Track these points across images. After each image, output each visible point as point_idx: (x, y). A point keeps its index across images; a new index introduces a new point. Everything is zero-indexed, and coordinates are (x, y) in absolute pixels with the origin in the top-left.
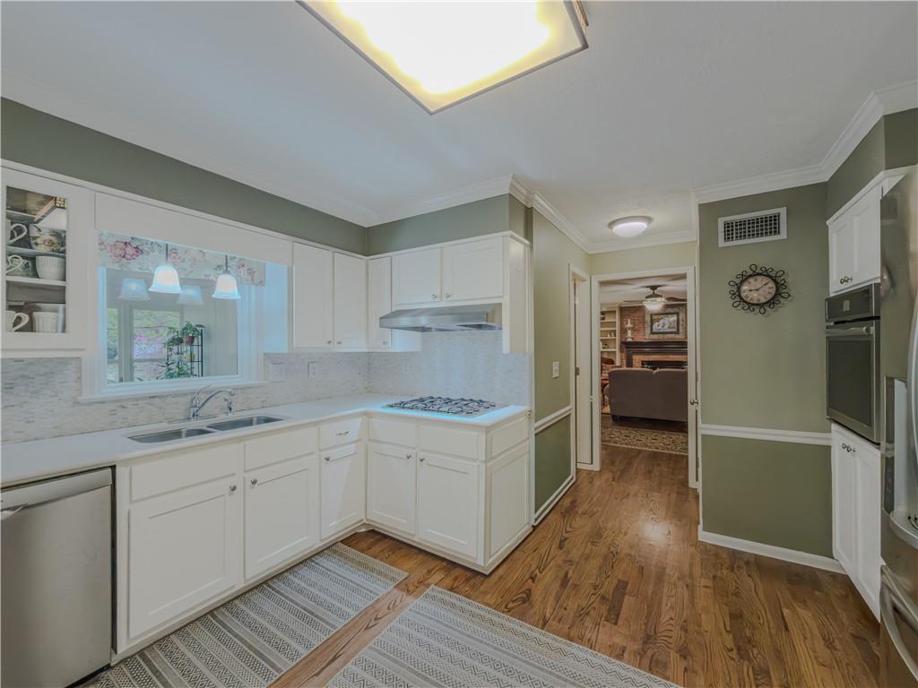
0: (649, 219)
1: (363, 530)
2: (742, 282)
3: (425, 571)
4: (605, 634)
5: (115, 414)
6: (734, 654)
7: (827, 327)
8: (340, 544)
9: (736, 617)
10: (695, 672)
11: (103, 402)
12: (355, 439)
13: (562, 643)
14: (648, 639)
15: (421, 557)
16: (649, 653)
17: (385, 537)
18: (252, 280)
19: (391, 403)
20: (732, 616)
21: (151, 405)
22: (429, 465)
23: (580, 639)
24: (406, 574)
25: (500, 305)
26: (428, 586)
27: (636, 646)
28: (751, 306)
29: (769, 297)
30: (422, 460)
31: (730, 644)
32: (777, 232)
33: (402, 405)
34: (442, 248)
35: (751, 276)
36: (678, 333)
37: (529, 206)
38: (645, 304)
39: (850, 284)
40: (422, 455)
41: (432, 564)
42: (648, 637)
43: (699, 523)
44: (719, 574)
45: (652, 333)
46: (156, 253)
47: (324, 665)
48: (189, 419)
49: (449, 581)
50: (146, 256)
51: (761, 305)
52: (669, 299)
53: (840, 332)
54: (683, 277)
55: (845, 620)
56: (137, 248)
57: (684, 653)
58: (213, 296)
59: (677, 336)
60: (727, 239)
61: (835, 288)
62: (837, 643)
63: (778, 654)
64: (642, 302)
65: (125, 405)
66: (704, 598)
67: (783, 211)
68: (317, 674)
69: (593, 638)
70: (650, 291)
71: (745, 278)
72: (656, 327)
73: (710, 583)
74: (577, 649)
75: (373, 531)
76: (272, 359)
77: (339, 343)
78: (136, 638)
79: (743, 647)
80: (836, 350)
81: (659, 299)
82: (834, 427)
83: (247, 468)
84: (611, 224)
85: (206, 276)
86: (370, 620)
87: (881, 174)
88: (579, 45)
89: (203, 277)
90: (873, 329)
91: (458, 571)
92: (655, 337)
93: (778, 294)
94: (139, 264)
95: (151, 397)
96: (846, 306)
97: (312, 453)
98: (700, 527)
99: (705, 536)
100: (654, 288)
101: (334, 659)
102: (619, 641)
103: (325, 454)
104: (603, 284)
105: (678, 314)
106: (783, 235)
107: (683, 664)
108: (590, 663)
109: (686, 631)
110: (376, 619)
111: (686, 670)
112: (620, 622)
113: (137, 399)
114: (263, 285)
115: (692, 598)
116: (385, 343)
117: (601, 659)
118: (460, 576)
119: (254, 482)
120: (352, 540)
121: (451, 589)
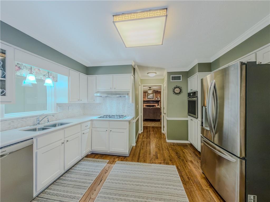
0: (156, 73)
1: (90, 153)
2: (175, 89)
3: (113, 159)
4: (157, 161)
5: (10, 124)
6: (178, 159)
7: (188, 98)
8: (85, 158)
9: (177, 153)
10: (173, 163)
11: (6, 120)
12: (89, 127)
13: (150, 164)
14: (164, 160)
15: (110, 156)
16: (165, 162)
17: (97, 154)
18: (54, 80)
19: (99, 117)
20: (176, 153)
21: (22, 121)
22: (113, 132)
23: (153, 163)
24: (109, 160)
25: (129, 91)
26: (116, 161)
27: (163, 161)
28: (176, 94)
29: (179, 92)
30: (111, 131)
31: (177, 157)
32: (180, 80)
33: (100, 117)
34: (113, 75)
35: (176, 88)
36: (153, 98)
37: (134, 68)
38: (148, 91)
39: (192, 91)
40: (111, 130)
41: (114, 157)
42: (164, 159)
43: (166, 139)
44: (172, 147)
45: (148, 98)
46: (25, 69)
47: (99, 182)
48: (36, 125)
49: (120, 159)
50: (22, 70)
51: (178, 94)
52: (153, 90)
53: (190, 99)
54: (161, 86)
55: (192, 150)
56: (19, 67)
57: (171, 160)
58: (44, 85)
59: (153, 99)
60: (172, 80)
61: (189, 91)
62: (191, 154)
63: (184, 157)
64: (147, 91)
65: (14, 121)
66: (171, 151)
67: (181, 75)
68: (99, 185)
69: (155, 162)
70: (149, 88)
71: (175, 88)
72: (149, 97)
73: (171, 149)
74: (153, 164)
75: (93, 153)
76: (59, 105)
77: (81, 100)
78: (38, 191)
79: (179, 157)
80: (190, 102)
81: (151, 90)
82: (189, 116)
83: (65, 137)
84: (148, 73)
85: (41, 78)
86: (105, 171)
87: (198, 73)
88: (161, 44)
89: (40, 78)
90: (196, 99)
91: (121, 157)
92: (148, 99)
93: (180, 91)
94: (20, 73)
95: (22, 118)
96: (192, 94)
97: (79, 132)
98: (167, 139)
99: (168, 141)
100: (150, 88)
101: (101, 181)
102: (160, 161)
103: (83, 132)
104: (143, 86)
105: (153, 94)
106: (181, 80)
107: (171, 162)
108: (154, 166)
109: (170, 157)
110: (107, 171)
111: (172, 163)
112: (158, 158)
113: (18, 119)
114: (57, 82)
115: (169, 152)
116: (94, 100)
117: (158, 165)
118: (122, 158)
119: (68, 141)
120: (87, 156)
121: (122, 161)
